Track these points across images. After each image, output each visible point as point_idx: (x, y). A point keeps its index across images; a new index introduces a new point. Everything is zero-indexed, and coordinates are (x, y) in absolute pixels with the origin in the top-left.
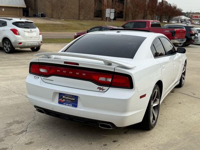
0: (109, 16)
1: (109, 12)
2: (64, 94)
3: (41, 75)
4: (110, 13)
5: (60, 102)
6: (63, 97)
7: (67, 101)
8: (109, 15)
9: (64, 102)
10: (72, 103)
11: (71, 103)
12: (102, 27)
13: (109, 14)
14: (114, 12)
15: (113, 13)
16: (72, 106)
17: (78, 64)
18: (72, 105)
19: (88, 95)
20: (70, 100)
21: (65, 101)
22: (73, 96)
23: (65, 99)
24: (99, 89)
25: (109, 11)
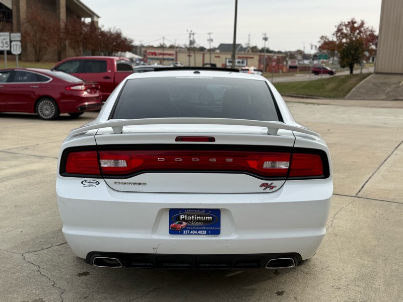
0: (8, 49)
1: (8, 40)
2: (183, 211)
3: (104, 176)
4: (11, 42)
5: (173, 231)
6: (182, 217)
7: (193, 224)
8: (7, 47)
9: (185, 229)
10: (206, 226)
11: (204, 228)
12: (15, 70)
13: (6, 44)
14: (19, 39)
15: (18, 41)
16: (208, 234)
17: (212, 139)
18: (205, 232)
19: (249, 202)
20: (199, 221)
21: (187, 226)
22: (207, 210)
23: (186, 221)
24: (264, 188)
25: (8, 38)
